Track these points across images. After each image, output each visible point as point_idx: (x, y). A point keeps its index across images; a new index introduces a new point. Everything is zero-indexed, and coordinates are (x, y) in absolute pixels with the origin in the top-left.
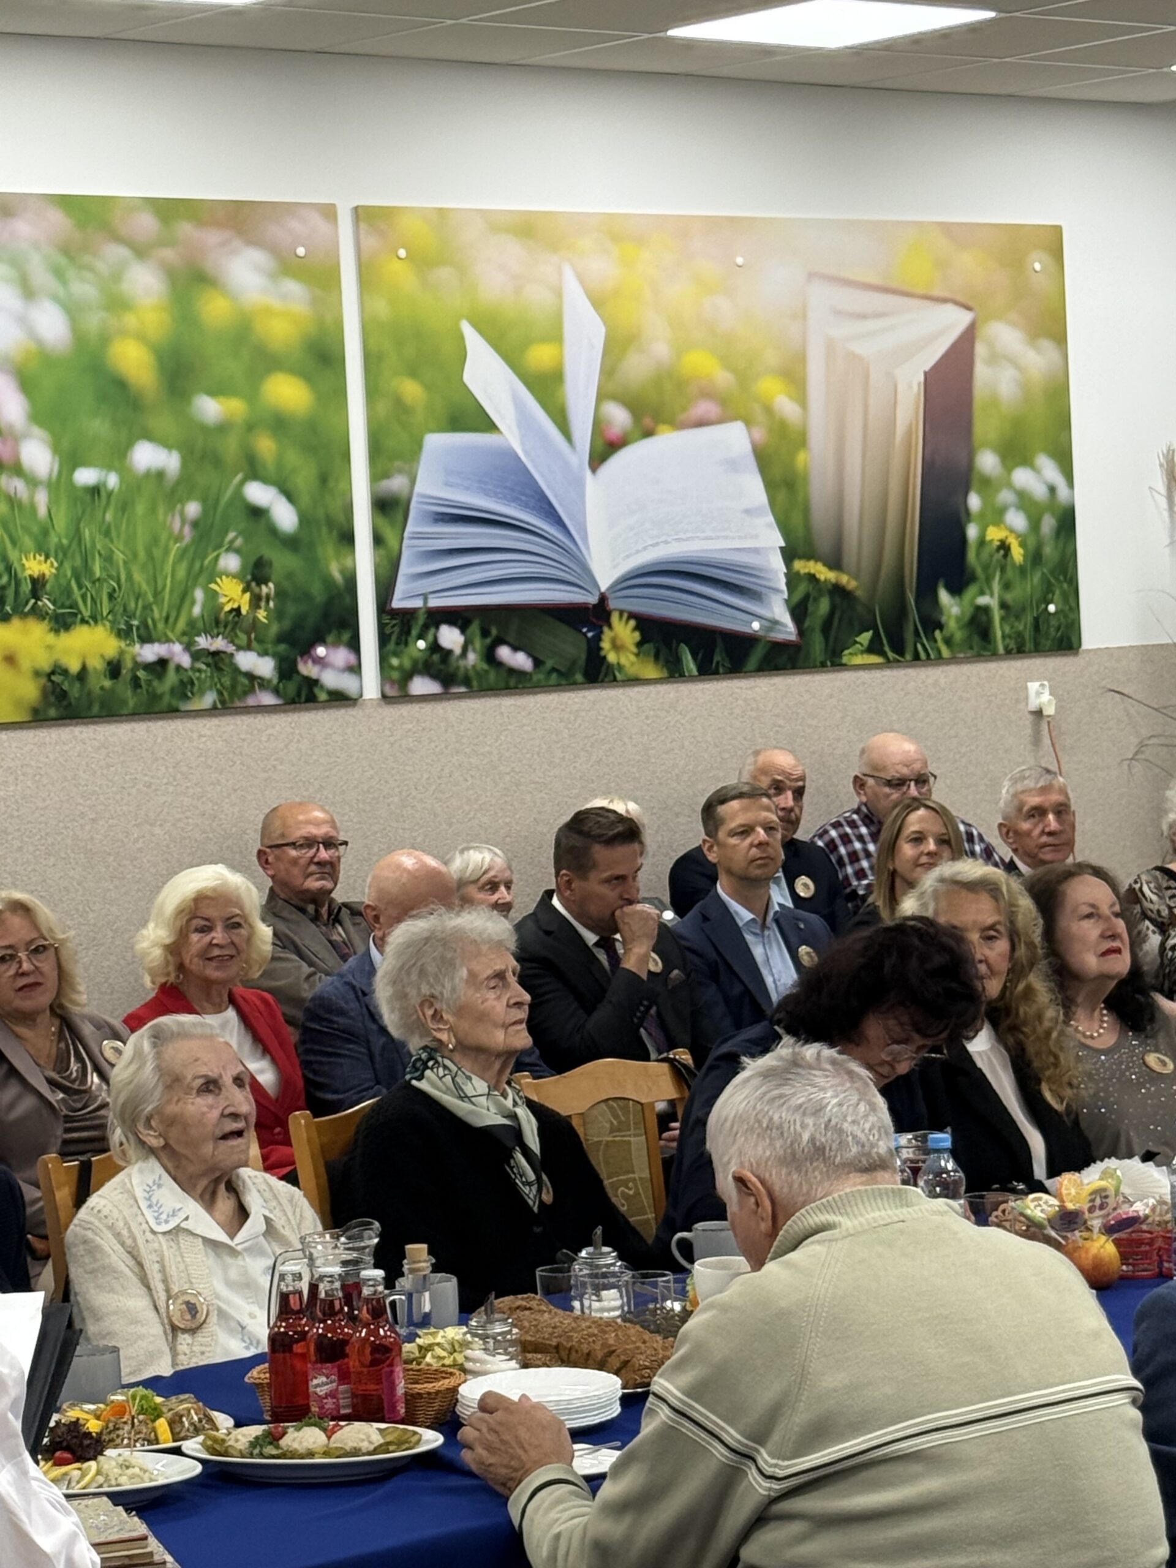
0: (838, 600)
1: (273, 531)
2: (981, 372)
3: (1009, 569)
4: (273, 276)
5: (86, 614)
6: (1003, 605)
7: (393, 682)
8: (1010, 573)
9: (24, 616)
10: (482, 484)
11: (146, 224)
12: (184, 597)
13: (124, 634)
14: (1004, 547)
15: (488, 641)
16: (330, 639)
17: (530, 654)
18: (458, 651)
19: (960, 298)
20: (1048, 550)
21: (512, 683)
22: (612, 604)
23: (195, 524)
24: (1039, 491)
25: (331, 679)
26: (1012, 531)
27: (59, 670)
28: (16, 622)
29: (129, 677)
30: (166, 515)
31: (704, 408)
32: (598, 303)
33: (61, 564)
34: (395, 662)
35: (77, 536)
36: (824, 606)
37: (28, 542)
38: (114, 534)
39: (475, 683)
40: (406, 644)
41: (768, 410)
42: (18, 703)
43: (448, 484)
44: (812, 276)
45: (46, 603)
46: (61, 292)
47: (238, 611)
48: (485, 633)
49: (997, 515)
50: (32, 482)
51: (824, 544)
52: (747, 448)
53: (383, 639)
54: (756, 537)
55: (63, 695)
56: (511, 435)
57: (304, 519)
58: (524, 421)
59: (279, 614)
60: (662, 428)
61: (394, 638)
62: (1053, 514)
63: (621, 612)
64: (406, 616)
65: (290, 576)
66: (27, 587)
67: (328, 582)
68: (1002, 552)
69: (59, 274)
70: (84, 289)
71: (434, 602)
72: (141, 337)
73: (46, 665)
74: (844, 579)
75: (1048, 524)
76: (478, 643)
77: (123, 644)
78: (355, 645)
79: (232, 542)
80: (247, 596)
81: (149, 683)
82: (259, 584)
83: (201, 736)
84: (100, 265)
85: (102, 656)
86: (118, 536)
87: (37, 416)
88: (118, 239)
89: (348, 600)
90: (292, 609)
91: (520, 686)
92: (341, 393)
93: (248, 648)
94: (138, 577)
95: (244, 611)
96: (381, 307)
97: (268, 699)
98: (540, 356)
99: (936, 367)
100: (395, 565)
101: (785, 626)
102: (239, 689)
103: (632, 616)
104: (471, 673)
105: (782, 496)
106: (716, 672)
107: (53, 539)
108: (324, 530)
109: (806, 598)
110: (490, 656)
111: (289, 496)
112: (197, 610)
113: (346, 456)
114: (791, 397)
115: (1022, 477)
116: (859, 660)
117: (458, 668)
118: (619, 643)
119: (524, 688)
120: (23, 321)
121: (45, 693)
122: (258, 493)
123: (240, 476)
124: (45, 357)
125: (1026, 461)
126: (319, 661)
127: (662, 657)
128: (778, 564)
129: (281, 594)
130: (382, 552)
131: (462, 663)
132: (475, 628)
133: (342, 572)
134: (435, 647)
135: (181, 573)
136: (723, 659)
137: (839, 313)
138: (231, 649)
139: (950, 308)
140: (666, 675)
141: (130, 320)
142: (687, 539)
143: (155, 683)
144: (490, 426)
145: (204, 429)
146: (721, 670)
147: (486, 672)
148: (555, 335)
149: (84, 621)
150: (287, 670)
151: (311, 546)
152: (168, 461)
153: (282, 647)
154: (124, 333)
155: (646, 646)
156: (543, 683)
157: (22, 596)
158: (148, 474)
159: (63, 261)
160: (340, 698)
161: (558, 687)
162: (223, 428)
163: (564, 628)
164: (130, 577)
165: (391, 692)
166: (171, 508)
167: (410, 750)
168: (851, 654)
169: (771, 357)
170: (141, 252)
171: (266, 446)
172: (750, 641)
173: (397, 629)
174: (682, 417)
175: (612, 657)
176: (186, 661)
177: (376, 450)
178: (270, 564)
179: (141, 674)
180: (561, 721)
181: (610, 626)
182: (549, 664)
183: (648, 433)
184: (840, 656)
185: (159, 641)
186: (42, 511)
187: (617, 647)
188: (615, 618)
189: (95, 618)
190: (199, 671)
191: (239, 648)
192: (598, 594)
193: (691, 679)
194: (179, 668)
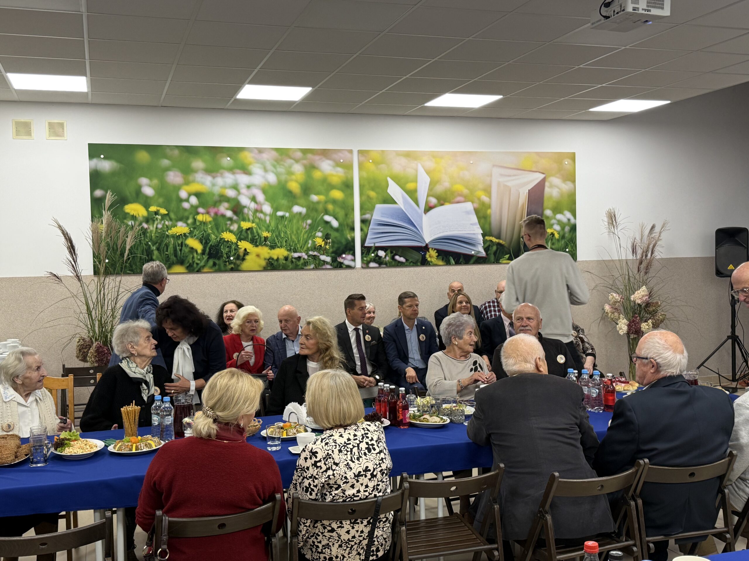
0: (499, 247)
1: (331, 227)
2: (547, 190)
4: (334, 167)
5: (279, 245)
7: (364, 264)
8: (554, 241)
9: (262, 246)
10: (392, 217)
11: (299, 154)
12: (306, 242)
13: (289, 250)
14: (553, 234)
15: (393, 254)
16: (347, 253)
17: (404, 258)
18: (383, 256)
19: (541, 171)
20: (567, 235)
21: (399, 264)
22: (429, 246)
23: (310, 225)
24: (565, 220)
25: (346, 262)
26: (555, 230)
27: (271, 258)
28: (260, 247)
29: (290, 260)
30: (301, 223)
31: (459, 199)
32: (428, 172)
33: (272, 234)
34: (365, 259)
35: (277, 227)
36: (495, 248)
37: (264, 229)
38: (287, 227)
39: (388, 265)
40: (369, 255)
41: (479, 199)
42: (260, 266)
43: (382, 216)
44: (494, 166)
45: (268, 243)
46: (275, 170)
47: (321, 246)
48: (391, 252)
49: (551, 226)
50: (265, 215)
51: (495, 232)
52: (472, 208)
53: (362, 253)
54: (474, 230)
55: (272, 264)
56: (401, 204)
57: (340, 224)
58: (405, 202)
59: (333, 247)
60: (446, 203)
61: (365, 253)
62: (569, 226)
63: (432, 249)
64: (369, 248)
65: (336, 238)
66: (263, 239)
67: (347, 239)
69: (274, 166)
70: (281, 170)
71: (377, 245)
72: (296, 181)
73: (267, 256)
74: (501, 241)
75: (567, 229)
76: (389, 255)
77: (289, 253)
78: (354, 254)
79: (320, 229)
80: (324, 242)
81: (296, 262)
82: (327, 239)
83: (310, 275)
84: (285, 164)
85: (283, 256)
86: (288, 228)
87: (267, 199)
88: (290, 158)
89: (352, 244)
90: (336, 246)
91: (402, 266)
92: (352, 195)
93: (324, 254)
94: (293, 237)
95: (323, 246)
96: (365, 174)
97: (329, 267)
98: (410, 186)
99: (532, 188)
100: (366, 236)
101: (482, 253)
102: (321, 264)
103: (435, 249)
104: (387, 262)
105: (482, 221)
106: (461, 264)
107: (271, 228)
108: (346, 227)
109: (489, 246)
110: (393, 258)
111: (337, 219)
112: (309, 245)
113: (353, 210)
114: (486, 196)
115: (559, 216)
116: (505, 262)
117: (383, 261)
118: (431, 256)
119: (404, 266)
120: (264, 177)
121: (267, 263)
122: (327, 218)
123: (322, 214)
124: (270, 186)
125: (561, 212)
126: (343, 258)
127: (444, 260)
128: (481, 238)
129: (333, 242)
130: (362, 232)
131: (385, 260)
132: (389, 251)
133: (351, 237)
134: (377, 255)
135: (305, 236)
136: (463, 261)
137: (502, 175)
138: (319, 255)
139: (538, 173)
140: (445, 263)
141: (294, 177)
142: (453, 231)
143: (297, 262)
144: (395, 202)
145: (313, 203)
146: (463, 263)
147: (392, 262)
148: (415, 181)
149: (278, 247)
150: (334, 260)
151: (342, 231)
152: (304, 210)
153: (333, 255)
154: (292, 180)
155: (440, 257)
156: (408, 265)
157: (262, 241)
158: (297, 213)
159: (275, 163)
160: (349, 267)
161: (413, 266)
162: (318, 203)
163: (415, 251)
164: (291, 237)
165: (364, 266)
166: (303, 221)
167: (369, 280)
168: (502, 260)
169: (481, 186)
170: (297, 161)
171: (330, 207)
172: (472, 256)
173: (366, 251)
174: (453, 201)
175: (429, 259)
176: (306, 257)
177: (362, 208)
178: (330, 235)
179: (294, 260)
180: (414, 274)
181: (429, 252)
182: (410, 260)
183: (442, 205)
184: (499, 260)
185: (299, 252)
186: (268, 221)
187: (430, 256)
188: (430, 250)
189: (281, 247)
190: (310, 260)
191: (321, 254)
192: (425, 244)
193: (453, 265)
194: (304, 259)
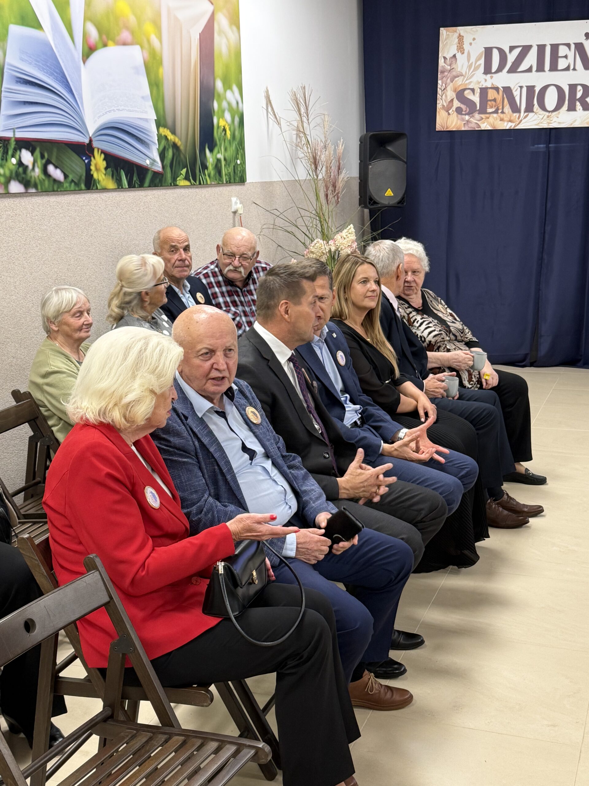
0: (175, 151)
3: (226, 141)
6: (225, 159)
8: (226, 143)
14: (225, 130)
15: (44, 161)
17: (62, 171)
18: (30, 166)
20: (237, 133)
21: (55, 187)
22: (95, 144)
24: (234, 103)
26: (226, 122)
31: (125, 35)
36: (171, 153)
39: (39, 187)
40: (6, 160)
41: (149, 41)
48: (42, 157)
49: (222, 113)
51: (169, 121)
52: (142, 61)
54: (146, 112)
56: (48, 34)
58: (54, 26)
60: (110, 42)
61: (1, 156)
62: (238, 116)
63: (98, 149)
64: (5, 142)
68: (224, 132)
71: (21, 134)
74: (177, 140)
75: (237, 120)
76: (40, 163)
91: (59, 190)
99: (203, 32)
101: (158, 163)
103: (103, 152)
104: (37, 181)
105: (155, 91)
106: (134, 187)
109: (164, 148)
110: (45, 171)
114: (156, 36)
115: (229, 95)
116: (182, 183)
117: (31, 177)
118: (98, 167)
119: (61, 191)
125: (230, 87)
127: (114, 177)
128: (154, 129)
131: (33, 174)
132: (37, 153)
134: (20, 163)
136: (137, 180)
140: (116, 187)
142: (121, 110)
144: (39, 25)
146: (136, 186)
147: (44, 180)
155: (108, 170)
156: (68, 189)
161: (74, 192)
163: (75, 156)
168: (180, 180)
169: (149, 12)
172: (146, 170)
174: (118, 38)
175: (95, 176)
181: (94, 157)
182: (71, 177)
183: (105, 45)
184: (176, 181)
187: (97, 170)
188: (96, 152)
192: (88, 138)
193: (126, 189)
